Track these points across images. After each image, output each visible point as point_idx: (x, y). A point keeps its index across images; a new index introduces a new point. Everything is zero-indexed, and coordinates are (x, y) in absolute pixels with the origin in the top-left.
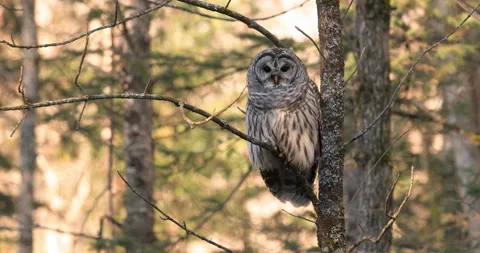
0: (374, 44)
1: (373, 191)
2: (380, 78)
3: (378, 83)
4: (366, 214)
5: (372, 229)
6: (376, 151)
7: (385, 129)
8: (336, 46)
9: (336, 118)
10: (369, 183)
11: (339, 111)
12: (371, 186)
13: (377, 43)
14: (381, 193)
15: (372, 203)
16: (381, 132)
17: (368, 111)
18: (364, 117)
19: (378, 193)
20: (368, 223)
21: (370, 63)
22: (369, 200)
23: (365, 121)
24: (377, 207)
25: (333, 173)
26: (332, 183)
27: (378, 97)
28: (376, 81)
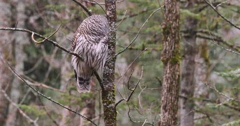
0: (172, 6)
1: (170, 75)
2: (174, 23)
3: (174, 25)
4: (166, 86)
5: (169, 93)
6: (172, 57)
7: (176, 46)
8: (113, 9)
9: (112, 43)
10: (168, 72)
11: (113, 40)
12: (169, 73)
13: (174, 6)
14: (174, 77)
15: (169, 81)
16: (174, 48)
17: (168, 38)
18: (167, 41)
19: (172, 76)
20: (167, 91)
21: (170, 15)
22: (168, 80)
23: (167, 43)
24: (172, 83)
25: (110, 68)
26: (109, 73)
27: (173, 32)
28: (172, 24)
